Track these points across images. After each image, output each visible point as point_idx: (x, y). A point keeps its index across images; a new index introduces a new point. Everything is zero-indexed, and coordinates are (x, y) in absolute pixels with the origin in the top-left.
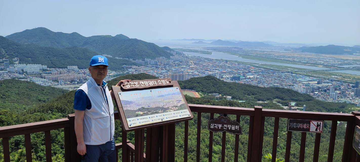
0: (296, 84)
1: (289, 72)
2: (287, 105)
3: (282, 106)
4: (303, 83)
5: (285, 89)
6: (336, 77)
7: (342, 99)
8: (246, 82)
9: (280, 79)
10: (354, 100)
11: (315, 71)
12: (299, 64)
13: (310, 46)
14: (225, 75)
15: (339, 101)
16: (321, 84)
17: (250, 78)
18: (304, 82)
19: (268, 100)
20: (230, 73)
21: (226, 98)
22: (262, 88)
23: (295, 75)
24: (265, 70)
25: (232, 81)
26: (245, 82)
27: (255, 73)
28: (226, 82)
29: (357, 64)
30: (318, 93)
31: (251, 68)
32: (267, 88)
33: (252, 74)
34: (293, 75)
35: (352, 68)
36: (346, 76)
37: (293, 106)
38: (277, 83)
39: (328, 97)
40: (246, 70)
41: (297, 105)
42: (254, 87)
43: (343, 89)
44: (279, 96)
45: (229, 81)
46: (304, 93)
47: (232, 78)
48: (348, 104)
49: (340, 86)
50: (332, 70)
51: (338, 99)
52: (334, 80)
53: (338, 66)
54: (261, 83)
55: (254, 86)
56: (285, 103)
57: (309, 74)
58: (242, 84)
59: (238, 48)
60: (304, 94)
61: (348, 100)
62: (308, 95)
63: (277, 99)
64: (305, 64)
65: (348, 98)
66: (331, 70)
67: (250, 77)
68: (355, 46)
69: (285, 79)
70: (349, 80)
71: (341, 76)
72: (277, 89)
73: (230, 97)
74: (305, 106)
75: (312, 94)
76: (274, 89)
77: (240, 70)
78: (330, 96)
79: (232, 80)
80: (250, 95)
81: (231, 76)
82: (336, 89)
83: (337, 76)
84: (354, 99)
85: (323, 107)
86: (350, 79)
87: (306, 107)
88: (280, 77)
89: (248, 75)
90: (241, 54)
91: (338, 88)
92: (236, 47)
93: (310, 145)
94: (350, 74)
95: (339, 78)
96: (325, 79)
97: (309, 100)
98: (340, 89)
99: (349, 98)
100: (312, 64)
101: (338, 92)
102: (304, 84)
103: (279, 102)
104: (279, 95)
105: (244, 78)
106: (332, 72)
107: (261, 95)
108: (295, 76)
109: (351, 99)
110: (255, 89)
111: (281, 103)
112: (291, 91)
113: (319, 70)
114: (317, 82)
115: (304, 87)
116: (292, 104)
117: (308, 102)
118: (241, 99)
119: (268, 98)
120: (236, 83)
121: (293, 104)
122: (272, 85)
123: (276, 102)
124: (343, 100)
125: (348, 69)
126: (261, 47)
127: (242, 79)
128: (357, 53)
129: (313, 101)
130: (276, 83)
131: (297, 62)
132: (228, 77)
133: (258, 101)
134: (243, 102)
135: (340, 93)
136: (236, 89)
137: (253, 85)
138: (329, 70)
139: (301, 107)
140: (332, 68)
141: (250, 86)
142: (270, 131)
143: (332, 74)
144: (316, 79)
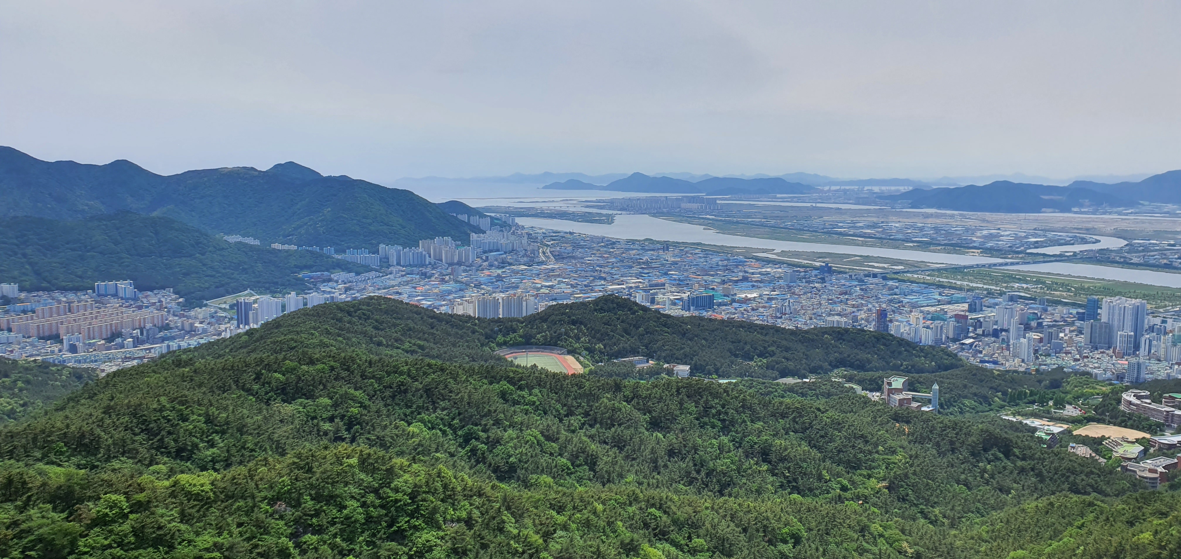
0: (901, 313)
1: (875, 276)
2: (879, 389)
3: (864, 393)
4: (921, 312)
5: (865, 331)
6: (1025, 286)
7: (1048, 361)
8: (735, 314)
9: (847, 299)
10: (1086, 360)
11: (957, 270)
12: (906, 248)
13: (935, 187)
14: (664, 294)
15: (1040, 365)
16: (981, 310)
17: (746, 301)
18: (928, 306)
19: (814, 371)
20: (681, 284)
21: (673, 370)
22: (792, 332)
23: (897, 284)
24: (797, 271)
25: (686, 314)
26: (731, 313)
27: (761, 282)
28: (668, 316)
29: (1087, 242)
30: (974, 342)
31: (750, 266)
32: (806, 332)
33: (753, 286)
34: (890, 283)
35: (1072, 254)
36: (1056, 284)
37: (898, 391)
38: (837, 315)
39: (1007, 353)
40: (733, 274)
41: (910, 386)
42: (764, 329)
43: (1050, 327)
44: (849, 359)
45: (676, 312)
46: (930, 344)
47: (686, 304)
48: (1068, 375)
49: (1039, 314)
50: (1012, 264)
51: (1037, 358)
52: (1021, 297)
53: (1029, 251)
54: (785, 314)
55: (762, 327)
56: (872, 381)
57: (941, 280)
58: (723, 321)
59: (700, 200)
60: (931, 346)
61: (1068, 362)
62: (942, 350)
63: (842, 371)
64: (924, 246)
65: (1067, 353)
66: (1006, 264)
67: (746, 296)
68: (1076, 183)
69: (862, 299)
70: (1065, 294)
71: (1038, 282)
72: (842, 335)
73: (687, 368)
74: (936, 387)
75: (953, 347)
76: (830, 335)
77: (712, 275)
78: (1011, 349)
79: (689, 310)
80: (751, 359)
81: (683, 295)
82: (1028, 328)
83: (1027, 282)
84: (1087, 357)
85: (991, 388)
86: (1069, 290)
87: (940, 391)
88: (846, 293)
89: (741, 291)
90: (713, 220)
91: (1034, 324)
92: (693, 197)
93: (963, 519)
94: (1066, 276)
95: (1037, 289)
96: (990, 294)
97: (947, 368)
98: (1040, 325)
99: (1070, 355)
100: (945, 245)
101: (1035, 336)
102: (928, 313)
103: (850, 379)
104: (849, 356)
105: (727, 300)
106: (1013, 270)
107: (788, 355)
108: (897, 288)
109: (1078, 357)
110: (767, 338)
111: (859, 382)
112: (889, 340)
113: (972, 267)
114: (966, 306)
115: (929, 322)
116: (893, 383)
117: (945, 373)
118: (723, 372)
119: (813, 364)
120: (701, 319)
121: (898, 382)
122: (821, 324)
123: (840, 380)
124: (1051, 363)
125: (1060, 258)
126: (778, 196)
127: (720, 305)
128: (1081, 206)
129: (961, 369)
130: (833, 315)
131: (899, 240)
132: (672, 298)
133: (782, 377)
134: (730, 383)
135: (1041, 340)
136: (704, 339)
137: (761, 323)
138: (1001, 265)
139: (925, 392)
140: (1010, 256)
141: (750, 327)
142: (830, 480)
143: (1012, 278)
144: (963, 294)
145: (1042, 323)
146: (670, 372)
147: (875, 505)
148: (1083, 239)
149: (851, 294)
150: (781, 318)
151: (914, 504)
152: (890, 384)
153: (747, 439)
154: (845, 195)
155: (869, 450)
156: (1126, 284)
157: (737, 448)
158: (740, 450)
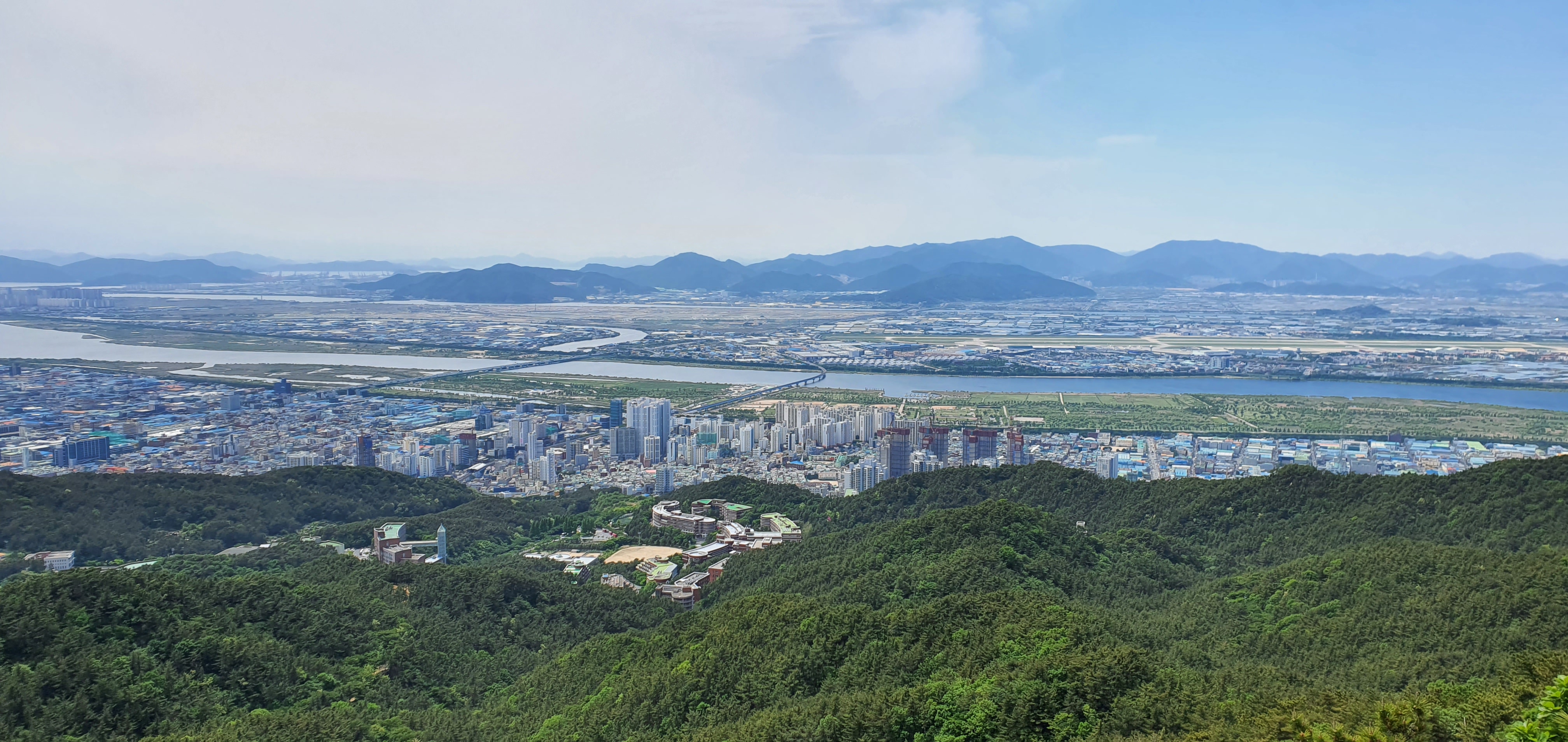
0: (390, 439)
1: (352, 392)
2: (368, 543)
3: (347, 552)
4: (417, 435)
5: (344, 468)
6: (541, 392)
7: (574, 479)
8: (146, 463)
9: (316, 427)
10: (613, 474)
11: (459, 378)
12: (391, 353)
13: (422, 272)
14: (17, 443)
15: (565, 485)
16: (492, 426)
17: (164, 442)
18: (425, 426)
19: (274, 531)
20: (47, 426)
21: (43, 562)
22: (239, 481)
23: (382, 401)
24: (241, 393)
25: (62, 471)
26: (140, 462)
27: (186, 411)
28: (28, 478)
29: (605, 336)
30: (484, 468)
31: (166, 390)
32: (261, 478)
33: (174, 419)
34: (374, 400)
35: (590, 350)
36: (576, 387)
37: (394, 542)
38: (304, 449)
39: (525, 476)
40: (140, 404)
41: (409, 534)
42: (194, 481)
43: (572, 438)
44: (324, 508)
45: (43, 469)
46: (430, 475)
47: (61, 456)
48: (596, 493)
49: (559, 424)
50: (525, 366)
51: (561, 478)
52: (538, 406)
53: (542, 349)
54: (227, 456)
55: (193, 478)
56: (357, 534)
57: (440, 391)
58: (127, 476)
59: (76, 293)
60: (432, 478)
61: (595, 479)
62: (447, 482)
63: (316, 526)
64: (413, 349)
65: (593, 468)
66: (517, 367)
67: (164, 435)
68: (589, 266)
69: (337, 424)
70: (586, 398)
71: (556, 386)
72: (313, 476)
73: (69, 554)
74: (442, 530)
75: (460, 476)
76: (296, 478)
77: (103, 408)
78: (530, 471)
79: (66, 464)
80: (178, 527)
81: (54, 443)
82: (548, 443)
83: (543, 387)
84: (615, 470)
85: (510, 521)
86: (591, 394)
87: (447, 534)
88: (313, 419)
89: (156, 428)
90: (98, 322)
91: (554, 437)
92: (61, 289)
93: (486, 693)
94: (586, 377)
95: (554, 394)
96: (501, 404)
97: (454, 504)
98: (561, 437)
99: (596, 470)
100: (442, 346)
101: (555, 451)
102: (426, 435)
103: (327, 536)
104: (324, 504)
105: (131, 443)
106: (526, 374)
107: (235, 513)
108: (383, 406)
109: (605, 471)
110: (202, 493)
111: (341, 538)
112: (377, 476)
113: (477, 372)
114: (473, 422)
115: (427, 448)
116: (386, 533)
117: (452, 510)
118: (133, 552)
119: (273, 523)
120: (90, 476)
121: (393, 531)
122: (281, 464)
123: (314, 539)
124: (577, 481)
125: (578, 356)
126: (204, 285)
127: (120, 451)
128: (597, 293)
129: (470, 503)
130: (298, 450)
131: (381, 342)
132: (33, 448)
133: (229, 546)
134: (145, 568)
135: (563, 456)
136: (96, 506)
137: (190, 472)
138: (511, 368)
139: (428, 539)
140: (521, 357)
141: (173, 479)
142: (308, 679)
143: (525, 383)
144: (468, 408)
145: (563, 435)
146: (37, 566)
147: (372, 699)
148: (601, 332)
149: (320, 419)
150: (221, 461)
151: (424, 687)
152: (382, 535)
153: (178, 645)
154: (303, 285)
155: (359, 628)
156: (649, 382)
157: (164, 661)
158: (168, 663)
